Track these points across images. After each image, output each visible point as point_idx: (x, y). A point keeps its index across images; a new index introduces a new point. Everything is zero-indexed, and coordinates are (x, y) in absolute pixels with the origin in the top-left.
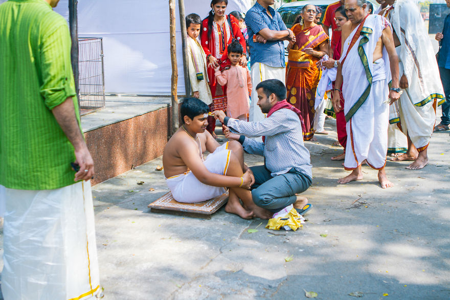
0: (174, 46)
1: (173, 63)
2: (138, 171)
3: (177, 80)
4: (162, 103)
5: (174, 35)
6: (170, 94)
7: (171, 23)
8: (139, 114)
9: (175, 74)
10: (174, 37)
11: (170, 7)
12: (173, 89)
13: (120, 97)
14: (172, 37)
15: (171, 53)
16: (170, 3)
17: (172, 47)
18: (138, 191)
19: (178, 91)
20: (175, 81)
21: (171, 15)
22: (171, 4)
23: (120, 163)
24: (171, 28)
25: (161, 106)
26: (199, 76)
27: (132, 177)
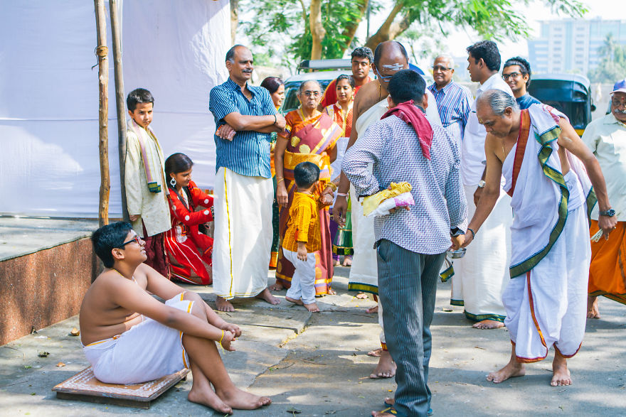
0: (105, 141)
1: (103, 168)
2: (42, 337)
3: (108, 194)
4: (85, 230)
5: (105, 125)
6: (98, 217)
7: (101, 105)
8: (45, 246)
9: (106, 185)
10: (105, 127)
11: (100, 81)
12: (101, 208)
13: (17, 220)
14: (102, 128)
15: (100, 152)
16: (99, 75)
17: (101, 143)
18: (38, 367)
19: (109, 211)
20: (105, 197)
21: (100, 94)
22: (101, 76)
23: (14, 322)
24: (101, 114)
25: (82, 234)
26: (151, 186)
27: (30, 346)
